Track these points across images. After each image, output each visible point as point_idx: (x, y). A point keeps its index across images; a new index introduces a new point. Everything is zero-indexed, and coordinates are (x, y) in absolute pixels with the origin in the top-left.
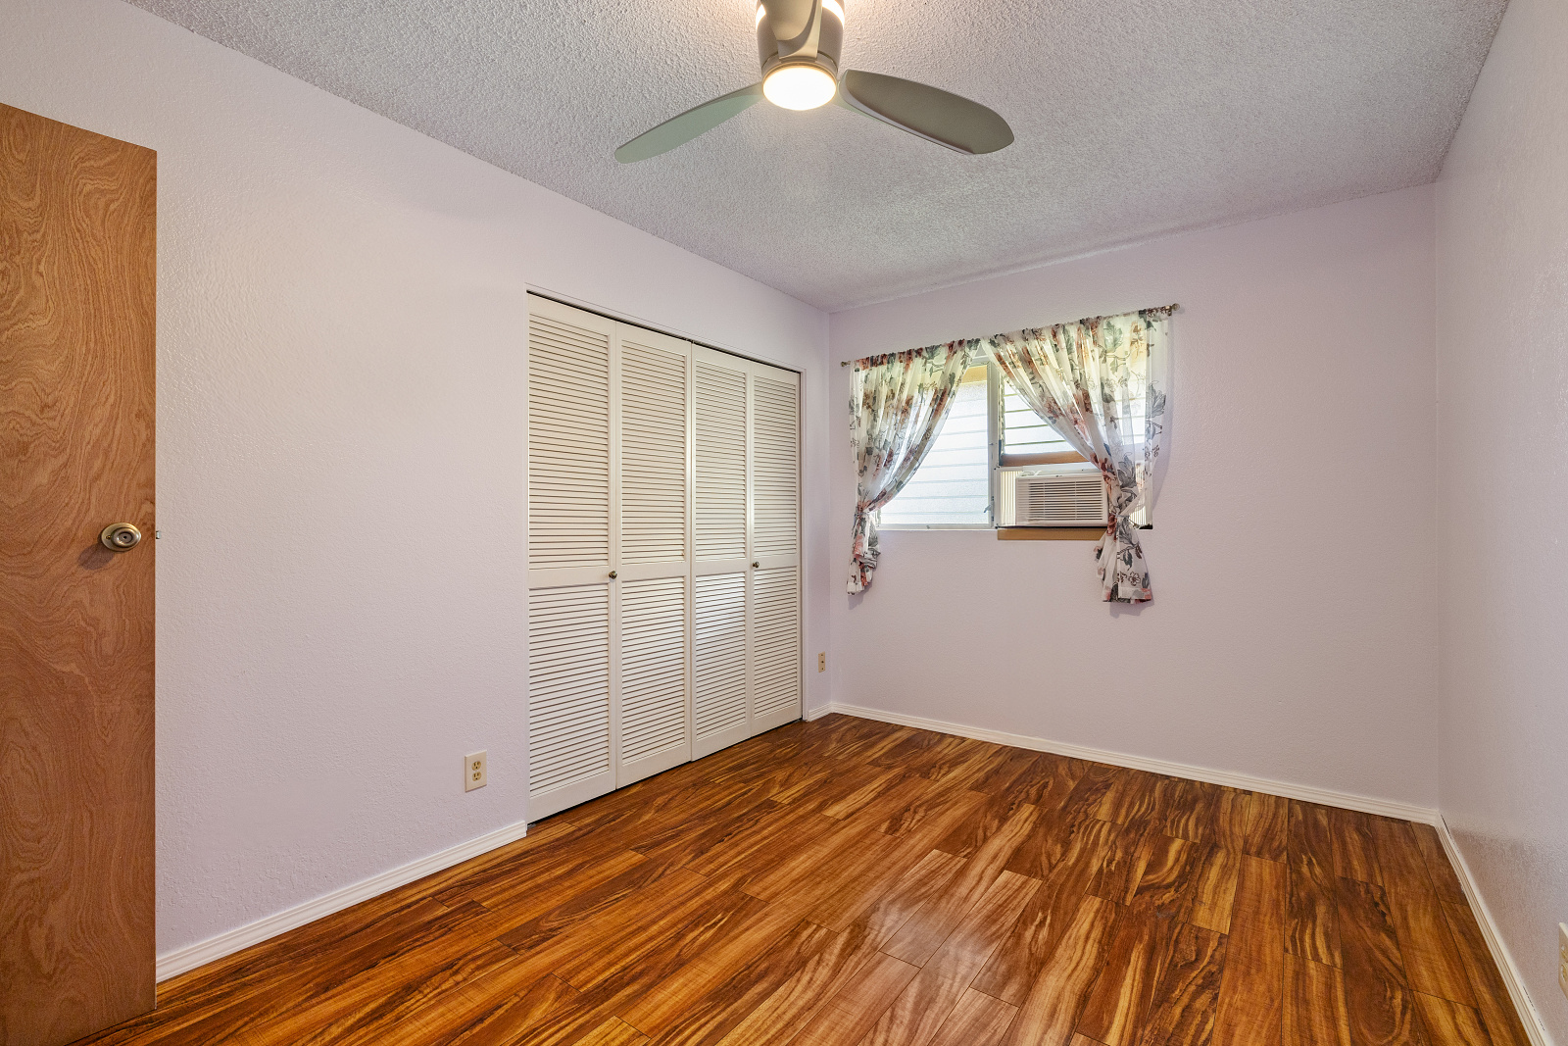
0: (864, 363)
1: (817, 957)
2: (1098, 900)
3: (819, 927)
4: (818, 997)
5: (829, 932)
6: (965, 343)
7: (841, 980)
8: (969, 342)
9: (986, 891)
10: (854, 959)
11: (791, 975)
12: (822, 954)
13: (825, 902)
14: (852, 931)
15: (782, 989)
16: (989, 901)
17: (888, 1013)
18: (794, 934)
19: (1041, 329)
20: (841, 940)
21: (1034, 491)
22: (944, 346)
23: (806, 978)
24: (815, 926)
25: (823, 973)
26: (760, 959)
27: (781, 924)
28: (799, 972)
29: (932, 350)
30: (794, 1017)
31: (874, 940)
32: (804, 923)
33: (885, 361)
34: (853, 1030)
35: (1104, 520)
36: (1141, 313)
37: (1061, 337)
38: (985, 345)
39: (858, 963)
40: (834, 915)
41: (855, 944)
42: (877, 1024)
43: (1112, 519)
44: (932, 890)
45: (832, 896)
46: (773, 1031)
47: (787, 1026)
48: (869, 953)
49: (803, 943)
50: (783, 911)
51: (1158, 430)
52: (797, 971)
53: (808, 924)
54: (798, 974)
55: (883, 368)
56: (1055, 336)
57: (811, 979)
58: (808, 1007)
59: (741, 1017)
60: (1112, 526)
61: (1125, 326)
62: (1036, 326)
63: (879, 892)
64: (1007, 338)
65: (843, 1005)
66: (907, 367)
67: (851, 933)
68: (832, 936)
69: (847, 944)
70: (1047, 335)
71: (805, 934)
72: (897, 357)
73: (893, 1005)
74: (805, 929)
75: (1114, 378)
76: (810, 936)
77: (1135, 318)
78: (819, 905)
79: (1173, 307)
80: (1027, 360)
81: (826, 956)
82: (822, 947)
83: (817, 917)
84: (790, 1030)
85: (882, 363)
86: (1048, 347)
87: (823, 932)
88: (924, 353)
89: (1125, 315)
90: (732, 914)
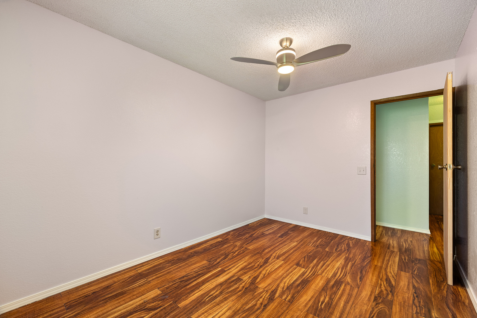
1: (284, 289)
2: (179, 305)
3: (285, 299)
4: (282, 280)
5: (281, 297)
7: (277, 283)
9: (219, 313)
10: (273, 288)
11: (290, 285)
12: (283, 290)
13: (285, 311)
14: (274, 298)
15: (292, 282)
16: (221, 307)
17: (265, 276)
18: (293, 297)
20: (277, 295)
23: (286, 284)
24: (287, 300)
25: (282, 285)
26: (301, 290)
27: (298, 302)
28: (288, 286)
30: (287, 276)
31: (267, 294)
32: (291, 301)
34: (273, 273)
39: (272, 287)
40: (280, 304)
41: (273, 293)
42: (268, 274)
44: (240, 315)
45: (282, 314)
46: (291, 274)
47: (288, 275)
48: (269, 290)
49: (289, 294)
50: (300, 307)
52: (289, 286)
53: (289, 301)
54: (289, 285)
57: (285, 284)
58: (284, 278)
59: (300, 276)
63: (263, 315)
65: (276, 278)
67: (274, 297)
68: (281, 296)
69: (275, 293)
71: (289, 297)
73: (264, 277)
74: (290, 299)
76: (287, 296)
78: (286, 310)
81: (281, 290)
82: (283, 293)
83: (287, 304)
84: (287, 274)
87: (283, 298)
90: (318, 307)
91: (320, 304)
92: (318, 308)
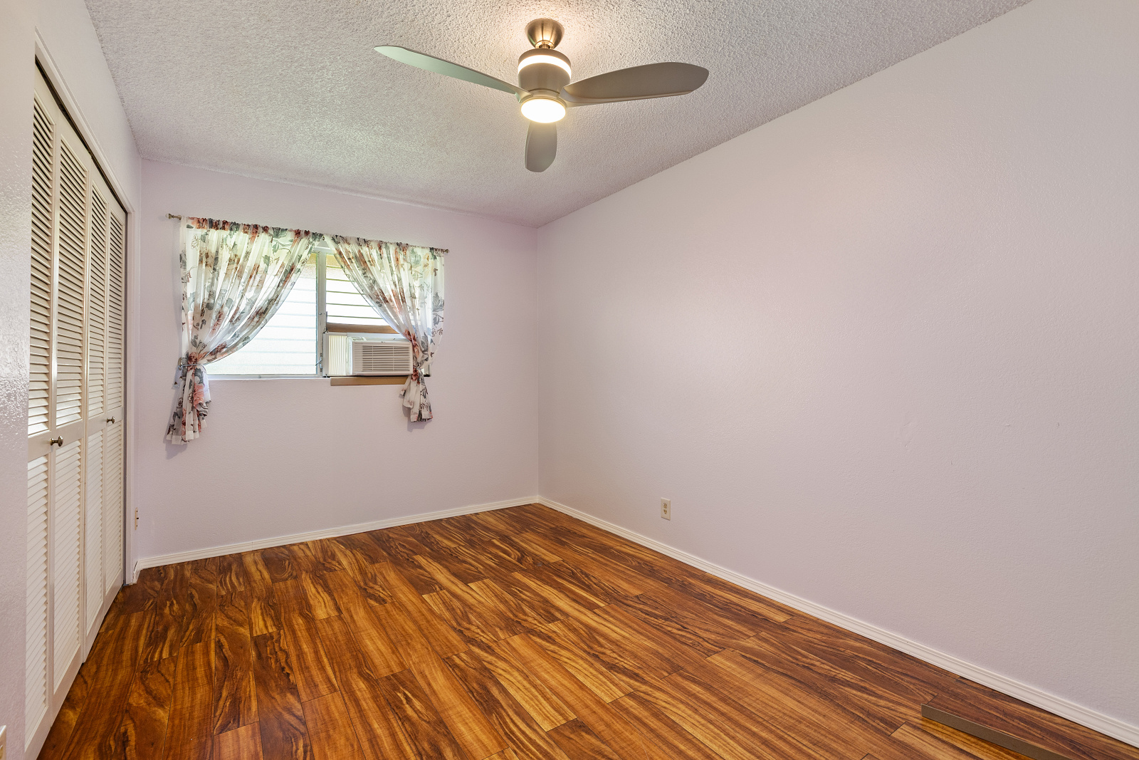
0: (199, 222)
3: (458, 656)
4: (521, 671)
5: (466, 653)
6: (311, 234)
7: (512, 660)
8: (313, 234)
10: (498, 651)
11: (493, 676)
12: (484, 661)
14: (472, 645)
15: (504, 685)
17: (550, 653)
18: (456, 667)
19: (371, 241)
20: (477, 651)
21: (366, 351)
22: (291, 231)
23: (502, 672)
24: (455, 657)
25: (503, 665)
26: (468, 686)
27: (439, 670)
28: (495, 674)
29: (278, 232)
30: (531, 684)
31: (489, 640)
32: (448, 662)
33: (226, 227)
35: (411, 371)
36: (432, 249)
37: (384, 250)
38: (328, 240)
39: (504, 651)
40: (452, 647)
41: (487, 646)
43: (415, 371)
46: (538, 695)
47: (538, 689)
49: (467, 665)
51: (441, 320)
53: (449, 659)
55: (225, 233)
56: (380, 248)
60: (415, 375)
61: (423, 253)
62: (367, 238)
64: (345, 240)
66: (252, 239)
69: (484, 650)
70: (374, 245)
71: (459, 662)
72: (241, 227)
74: (454, 661)
75: (416, 284)
76: (464, 661)
77: (427, 251)
78: (433, 649)
79: (447, 251)
80: (360, 259)
81: (489, 660)
83: (445, 653)
85: (223, 228)
86: (375, 256)
87: (464, 655)
88: (271, 232)
89: (422, 248)
90: (404, 688)
91: (409, 695)
92: (402, 686)
